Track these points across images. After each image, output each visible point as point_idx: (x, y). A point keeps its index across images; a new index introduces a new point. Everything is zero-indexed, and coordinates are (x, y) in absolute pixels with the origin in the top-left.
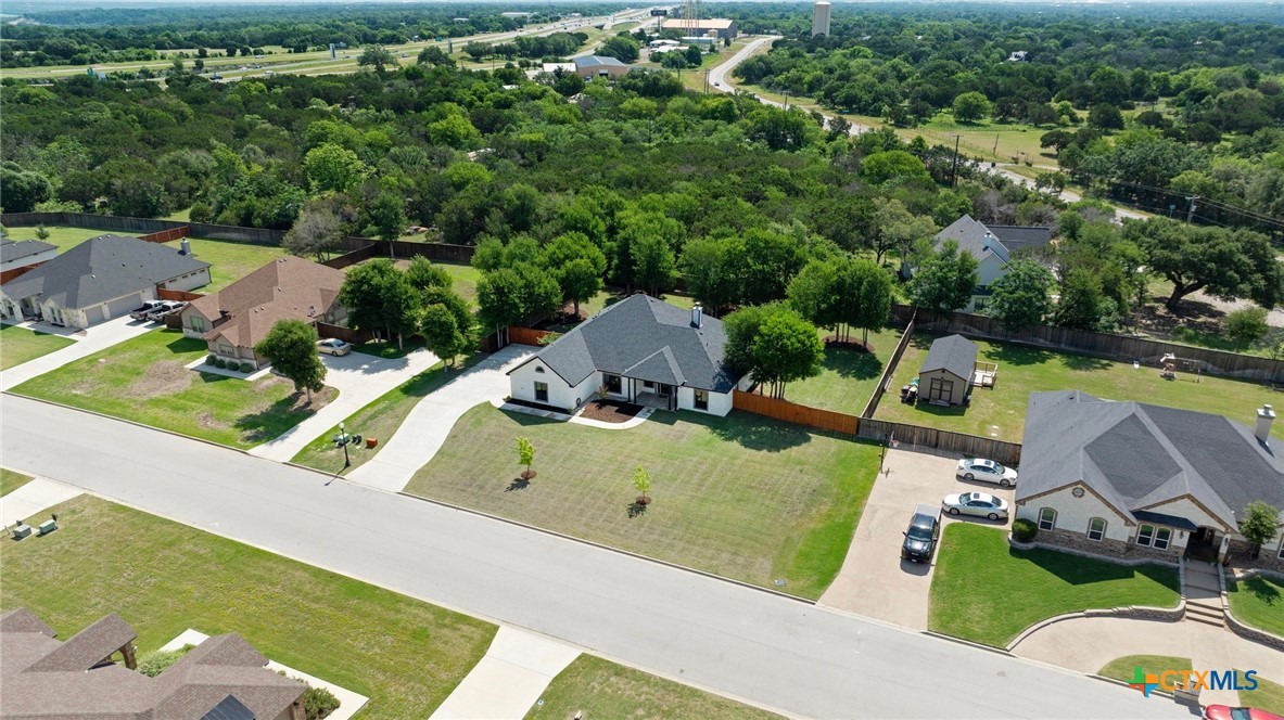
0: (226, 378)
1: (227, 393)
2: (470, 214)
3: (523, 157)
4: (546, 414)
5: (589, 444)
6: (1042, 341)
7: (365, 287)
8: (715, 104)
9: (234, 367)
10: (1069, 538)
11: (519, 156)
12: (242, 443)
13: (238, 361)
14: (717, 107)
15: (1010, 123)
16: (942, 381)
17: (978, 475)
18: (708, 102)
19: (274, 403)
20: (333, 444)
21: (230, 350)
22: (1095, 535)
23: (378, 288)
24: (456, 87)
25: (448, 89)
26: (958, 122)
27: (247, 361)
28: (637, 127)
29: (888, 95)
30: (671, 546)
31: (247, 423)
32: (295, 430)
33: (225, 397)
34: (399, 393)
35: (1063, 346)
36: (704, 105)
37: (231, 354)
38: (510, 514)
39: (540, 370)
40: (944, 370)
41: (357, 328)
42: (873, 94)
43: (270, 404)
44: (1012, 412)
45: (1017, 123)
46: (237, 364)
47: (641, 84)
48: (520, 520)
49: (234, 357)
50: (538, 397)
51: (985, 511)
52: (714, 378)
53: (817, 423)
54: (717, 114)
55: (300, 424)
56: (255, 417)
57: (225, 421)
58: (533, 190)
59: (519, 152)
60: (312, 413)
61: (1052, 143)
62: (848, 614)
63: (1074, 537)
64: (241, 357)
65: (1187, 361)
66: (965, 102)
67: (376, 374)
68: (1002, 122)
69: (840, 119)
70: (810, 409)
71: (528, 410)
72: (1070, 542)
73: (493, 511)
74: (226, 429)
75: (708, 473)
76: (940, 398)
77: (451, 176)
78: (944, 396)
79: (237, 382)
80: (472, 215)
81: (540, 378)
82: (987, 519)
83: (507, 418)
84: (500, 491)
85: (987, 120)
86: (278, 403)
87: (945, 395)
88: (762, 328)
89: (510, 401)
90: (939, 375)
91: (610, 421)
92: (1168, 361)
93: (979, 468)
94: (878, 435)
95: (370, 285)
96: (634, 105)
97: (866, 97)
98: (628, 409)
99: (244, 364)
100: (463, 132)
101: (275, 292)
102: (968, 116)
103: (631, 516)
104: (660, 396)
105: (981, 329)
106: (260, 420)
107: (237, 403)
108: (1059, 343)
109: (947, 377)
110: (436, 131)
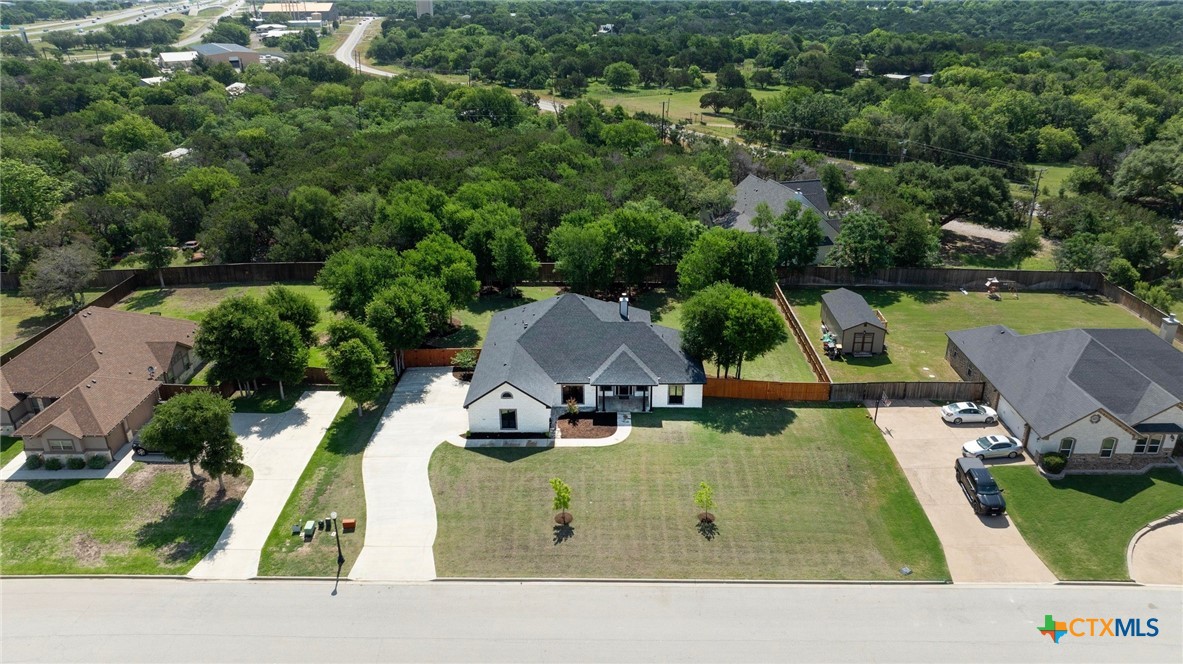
0: (75, 482)
1: (89, 502)
2: (254, 226)
3: (249, 156)
4: (523, 443)
5: (598, 467)
6: (881, 282)
7: (236, 333)
8: (412, 86)
9: (77, 465)
10: (1085, 460)
11: (244, 155)
12: (169, 566)
13: (82, 456)
14: (415, 88)
15: (653, 88)
16: (864, 334)
17: (966, 418)
18: (403, 83)
19: (172, 501)
20: (296, 538)
21: (68, 444)
22: (1105, 453)
23: (250, 331)
24: (86, 82)
25: (78, 85)
26: (614, 90)
27: (96, 453)
28: (342, 112)
29: (543, 68)
30: (777, 561)
31: (153, 536)
32: (230, 531)
33: (91, 508)
34: (327, 454)
35: (899, 284)
36: (401, 87)
37: (69, 449)
38: (584, 572)
39: (507, 395)
40: (866, 324)
41: (219, 383)
42: (530, 68)
43: (166, 504)
44: (923, 352)
45: (660, 88)
46: (81, 460)
47: (306, 69)
48: (602, 575)
49: (75, 452)
50: (504, 426)
51: (1006, 452)
52: (687, 371)
53: (789, 397)
54: (417, 96)
55: (233, 521)
56: (157, 525)
57: (118, 541)
58: (324, 193)
59: (241, 149)
60: (235, 505)
61: (710, 104)
62: (983, 585)
63: (1089, 459)
64: (86, 450)
65: (1007, 283)
66: (616, 71)
67: (277, 436)
68: (647, 87)
69: (529, 93)
70: (781, 384)
71: (500, 443)
72: (1086, 464)
73: (564, 572)
74: (126, 551)
75: (740, 471)
76: (862, 350)
77: (191, 185)
78: (865, 349)
79: (97, 484)
80: (256, 226)
81: (508, 405)
82: (1008, 458)
83: (483, 458)
84: (551, 546)
85: (633, 88)
86: (178, 500)
87: (867, 347)
88: (732, 312)
89: (471, 436)
90: (861, 329)
91: (597, 436)
92: (992, 284)
93: (965, 411)
94: (849, 397)
95: (241, 329)
96: (329, 92)
97: (525, 72)
98: (605, 420)
99: (95, 458)
100: (147, 133)
101: (97, 357)
102: (619, 83)
103: (709, 539)
104: (621, 398)
105: (828, 278)
106: (169, 529)
107: (117, 513)
108: (896, 281)
109: (869, 329)
110: (111, 134)
